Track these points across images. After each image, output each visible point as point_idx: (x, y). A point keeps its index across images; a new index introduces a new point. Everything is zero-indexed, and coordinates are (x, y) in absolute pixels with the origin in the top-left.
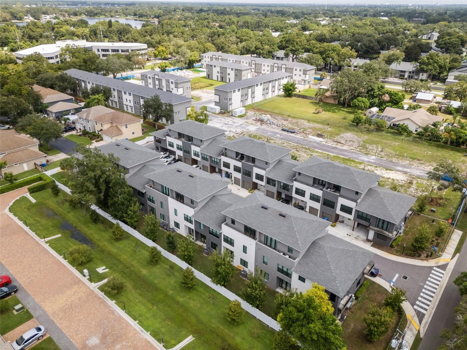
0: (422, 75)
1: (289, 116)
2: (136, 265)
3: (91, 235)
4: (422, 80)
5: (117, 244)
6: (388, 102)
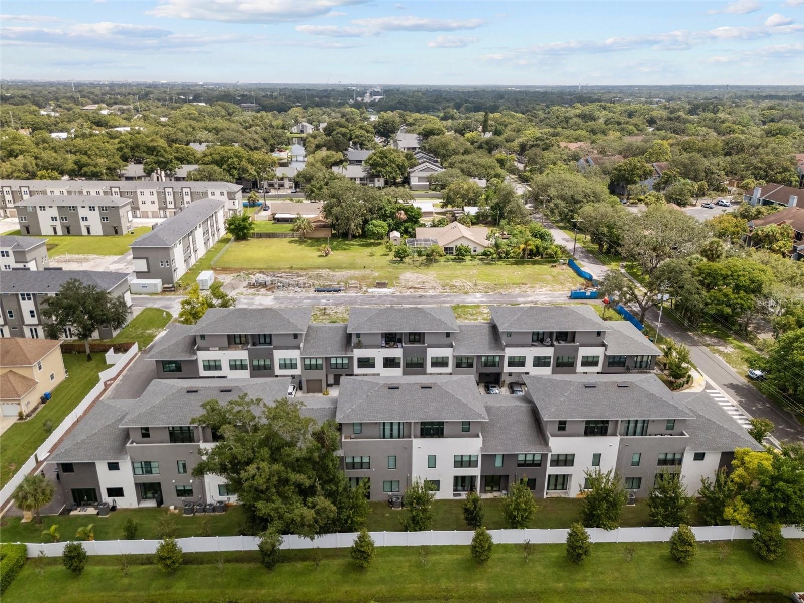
0: (379, 181)
1: (291, 268)
2: (451, 585)
4: (379, 188)
5: (370, 576)
6: (405, 221)
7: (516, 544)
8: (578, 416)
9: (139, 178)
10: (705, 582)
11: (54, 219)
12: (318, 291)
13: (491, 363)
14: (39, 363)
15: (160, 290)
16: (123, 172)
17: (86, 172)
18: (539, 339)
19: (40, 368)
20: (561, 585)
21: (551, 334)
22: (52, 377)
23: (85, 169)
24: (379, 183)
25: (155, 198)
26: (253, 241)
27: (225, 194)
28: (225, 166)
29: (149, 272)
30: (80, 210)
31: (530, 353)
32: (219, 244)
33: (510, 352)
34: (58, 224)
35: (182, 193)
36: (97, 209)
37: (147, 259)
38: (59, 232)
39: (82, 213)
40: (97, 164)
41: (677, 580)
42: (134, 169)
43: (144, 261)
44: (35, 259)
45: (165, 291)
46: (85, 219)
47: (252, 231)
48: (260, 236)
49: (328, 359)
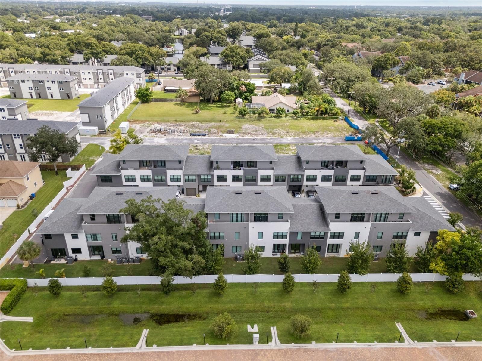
0: (229, 66)
1: (176, 121)
2: (271, 304)
3: (180, 307)
4: (229, 71)
5: (224, 299)
6: (245, 92)
7: (308, 283)
8: (348, 210)
9: (81, 63)
10: (416, 304)
11: (30, 88)
12: (192, 135)
13: (296, 179)
14: (27, 176)
15: (97, 133)
16: (71, 59)
17: (48, 59)
18: (326, 165)
19: (28, 179)
20: (333, 305)
21: (333, 162)
22: (35, 184)
23: (48, 57)
24: (230, 67)
25: (91, 76)
26: (152, 104)
27: (135, 74)
28: (134, 56)
29: (90, 122)
30: (46, 83)
31: (320, 173)
32: (132, 105)
33: (308, 173)
34: (33, 91)
35: (108, 73)
36: (56, 82)
37: (88, 114)
38: (34, 97)
39: (47, 84)
40: (55, 54)
41: (400, 303)
42: (77, 57)
43: (87, 115)
44: (21, 113)
45: (100, 133)
46: (49, 88)
47: (151, 97)
48: (156, 100)
49: (199, 176)
